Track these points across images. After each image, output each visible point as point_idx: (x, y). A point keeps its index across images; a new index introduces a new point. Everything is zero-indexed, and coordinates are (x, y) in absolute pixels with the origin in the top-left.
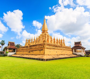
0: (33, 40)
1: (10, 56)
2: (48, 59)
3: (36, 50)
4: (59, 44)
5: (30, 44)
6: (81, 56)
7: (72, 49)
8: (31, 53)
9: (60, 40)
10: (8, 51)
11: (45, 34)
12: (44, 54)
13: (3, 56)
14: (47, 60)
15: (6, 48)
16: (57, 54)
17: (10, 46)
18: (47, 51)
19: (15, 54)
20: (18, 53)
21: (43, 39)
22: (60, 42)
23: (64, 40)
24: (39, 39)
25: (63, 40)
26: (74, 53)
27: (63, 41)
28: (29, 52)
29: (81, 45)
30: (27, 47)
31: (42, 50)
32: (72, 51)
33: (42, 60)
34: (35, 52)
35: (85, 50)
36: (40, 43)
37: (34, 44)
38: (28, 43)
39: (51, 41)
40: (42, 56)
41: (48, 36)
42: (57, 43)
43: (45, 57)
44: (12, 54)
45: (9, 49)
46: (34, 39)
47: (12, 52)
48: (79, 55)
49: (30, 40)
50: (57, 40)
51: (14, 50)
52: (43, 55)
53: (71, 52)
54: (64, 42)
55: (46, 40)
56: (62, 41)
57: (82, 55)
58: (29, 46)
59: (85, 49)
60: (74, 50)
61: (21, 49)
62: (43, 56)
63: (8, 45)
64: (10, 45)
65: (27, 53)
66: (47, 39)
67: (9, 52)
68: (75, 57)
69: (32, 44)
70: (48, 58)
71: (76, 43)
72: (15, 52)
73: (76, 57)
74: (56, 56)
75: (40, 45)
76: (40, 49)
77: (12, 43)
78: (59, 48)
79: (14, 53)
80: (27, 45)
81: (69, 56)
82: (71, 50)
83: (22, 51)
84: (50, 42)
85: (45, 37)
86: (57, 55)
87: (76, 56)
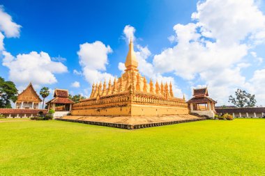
0: (107, 87)
1: (58, 119)
2: (138, 126)
3: (112, 107)
4: (160, 94)
5: (101, 93)
6: (208, 118)
7: (189, 103)
8: (103, 112)
9: (162, 86)
10: (54, 108)
11: (133, 74)
12: (129, 114)
13: (44, 119)
14: (136, 127)
15: (50, 103)
16: (157, 113)
17: (57, 98)
18: (136, 108)
19: (69, 115)
20: (75, 112)
21: (128, 82)
22: (162, 90)
23: (171, 86)
24: (119, 84)
25: (168, 85)
26: (193, 111)
27: (169, 88)
28: (99, 110)
29: (207, 95)
30: (95, 100)
31: (125, 105)
32: (189, 107)
33: (126, 127)
34: (110, 111)
35: (216, 105)
36: (121, 92)
37: (110, 93)
38: (97, 92)
39: (145, 87)
40: (124, 118)
41: (138, 77)
42: (157, 91)
43: (132, 121)
44: (62, 115)
45: (57, 104)
46: (109, 85)
47: (63, 110)
48: (202, 116)
49: (100, 86)
50: (157, 86)
51: (67, 107)
52: (127, 116)
53: (187, 111)
54: (171, 90)
55: (135, 86)
56: (166, 87)
57: (210, 116)
58: (98, 97)
59: (215, 102)
60: (192, 106)
61: (81, 104)
62: (127, 118)
63: (55, 96)
65: (92, 112)
66: (135, 84)
67: (57, 110)
68: (194, 120)
69: (105, 95)
70: (137, 124)
71: (196, 92)
72: (68, 110)
73: (198, 120)
74: (156, 118)
75: (121, 95)
76: (121, 104)
77: (62, 91)
78: (160, 102)
79: (67, 112)
80: (95, 97)
81: (184, 119)
82: (187, 105)
83: (84, 108)
84: (142, 90)
85: (133, 79)
86: (158, 116)
87: (196, 117)
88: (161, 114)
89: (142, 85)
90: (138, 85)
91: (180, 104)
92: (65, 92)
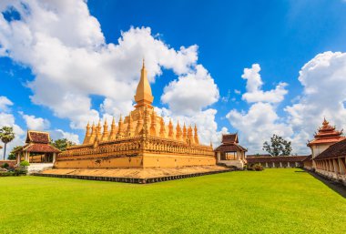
0: (109, 129)
1: (35, 175)
2: (151, 179)
3: (117, 157)
4: (182, 140)
5: (99, 138)
6: (235, 169)
7: (216, 152)
8: (104, 163)
9: (185, 130)
10: (27, 158)
11: (146, 112)
12: (141, 166)
13: (14, 175)
14: (149, 181)
15: (19, 152)
16: (176, 164)
17: (32, 144)
18: (149, 159)
19: (54, 167)
20: (61, 164)
21: (139, 124)
22: (184, 135)
23: (196, 130)
24: (127, 125)
25: (193, 128)
26: (220, 161)
27: (193, 132)
28: (99, 162)
29: (237, 142)
30: (92, 147)
31: (136, 155)
32: (216, 157)
33: (137, 181)
34: (114, 162)
35: (247, 154)
36: (129, 137)
37: (114, 138)
38: (94, 136)
39: (162, 130)
40: (134, 170)
41: (153, 117)
42: (178, 136)
43: (144, 174)
44: (41, 169)
45: (32, 153)
46: (112, 126)
47: (43, 161)
48: (230, 167)
49: (99, 128)
50: (178, 129)
51: (48, 157)
52: (137, 168)
53: (213, 161)
54: (196, 135)
55: (148, 129)
56: (190, 130)
57: (238, 166)
58: (96, 145)
59: (245, 151)
60: (219, 155)
61: (71, 152)
62: (138, 170)
63: (28, 141)
64: (34, 142)
65: (89, 163)
66: (149, 125)
67: (32, 161)
68: (220, 172)
69: (106, 139)
70: (151, 177)
71: (225, 137)
72: (51, 161)
73: (224, 171)
74: (175, 170)
75: (130, 140)
76: (130, 153)
77: (40, 134)
78: (182, 150)
79: (51, 165)
80: (92, 141)
81: (207, 171)
82: (213, 154)
83: (75, 158)
85: (145, 120)
86: (177, 168)
87: (223, 168)
88: (181, 165)
89: (158, 127)
90: (153, 127)
91: (205, 153)
92: (45, 136)
